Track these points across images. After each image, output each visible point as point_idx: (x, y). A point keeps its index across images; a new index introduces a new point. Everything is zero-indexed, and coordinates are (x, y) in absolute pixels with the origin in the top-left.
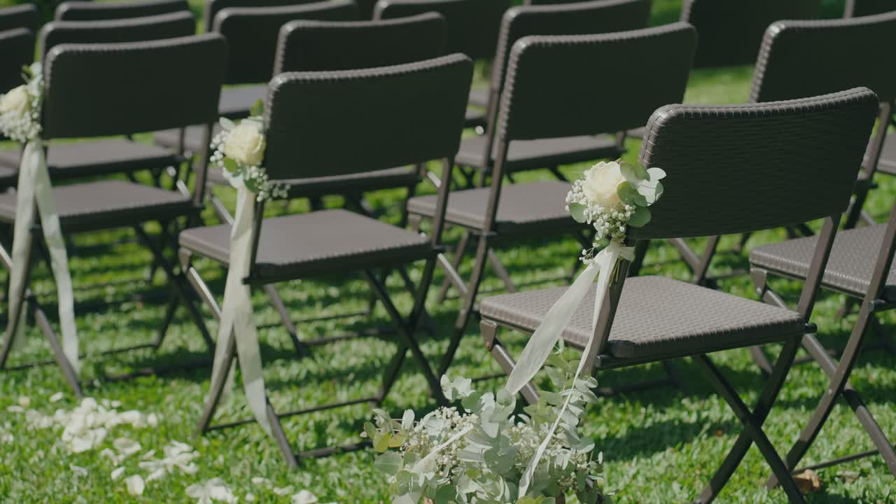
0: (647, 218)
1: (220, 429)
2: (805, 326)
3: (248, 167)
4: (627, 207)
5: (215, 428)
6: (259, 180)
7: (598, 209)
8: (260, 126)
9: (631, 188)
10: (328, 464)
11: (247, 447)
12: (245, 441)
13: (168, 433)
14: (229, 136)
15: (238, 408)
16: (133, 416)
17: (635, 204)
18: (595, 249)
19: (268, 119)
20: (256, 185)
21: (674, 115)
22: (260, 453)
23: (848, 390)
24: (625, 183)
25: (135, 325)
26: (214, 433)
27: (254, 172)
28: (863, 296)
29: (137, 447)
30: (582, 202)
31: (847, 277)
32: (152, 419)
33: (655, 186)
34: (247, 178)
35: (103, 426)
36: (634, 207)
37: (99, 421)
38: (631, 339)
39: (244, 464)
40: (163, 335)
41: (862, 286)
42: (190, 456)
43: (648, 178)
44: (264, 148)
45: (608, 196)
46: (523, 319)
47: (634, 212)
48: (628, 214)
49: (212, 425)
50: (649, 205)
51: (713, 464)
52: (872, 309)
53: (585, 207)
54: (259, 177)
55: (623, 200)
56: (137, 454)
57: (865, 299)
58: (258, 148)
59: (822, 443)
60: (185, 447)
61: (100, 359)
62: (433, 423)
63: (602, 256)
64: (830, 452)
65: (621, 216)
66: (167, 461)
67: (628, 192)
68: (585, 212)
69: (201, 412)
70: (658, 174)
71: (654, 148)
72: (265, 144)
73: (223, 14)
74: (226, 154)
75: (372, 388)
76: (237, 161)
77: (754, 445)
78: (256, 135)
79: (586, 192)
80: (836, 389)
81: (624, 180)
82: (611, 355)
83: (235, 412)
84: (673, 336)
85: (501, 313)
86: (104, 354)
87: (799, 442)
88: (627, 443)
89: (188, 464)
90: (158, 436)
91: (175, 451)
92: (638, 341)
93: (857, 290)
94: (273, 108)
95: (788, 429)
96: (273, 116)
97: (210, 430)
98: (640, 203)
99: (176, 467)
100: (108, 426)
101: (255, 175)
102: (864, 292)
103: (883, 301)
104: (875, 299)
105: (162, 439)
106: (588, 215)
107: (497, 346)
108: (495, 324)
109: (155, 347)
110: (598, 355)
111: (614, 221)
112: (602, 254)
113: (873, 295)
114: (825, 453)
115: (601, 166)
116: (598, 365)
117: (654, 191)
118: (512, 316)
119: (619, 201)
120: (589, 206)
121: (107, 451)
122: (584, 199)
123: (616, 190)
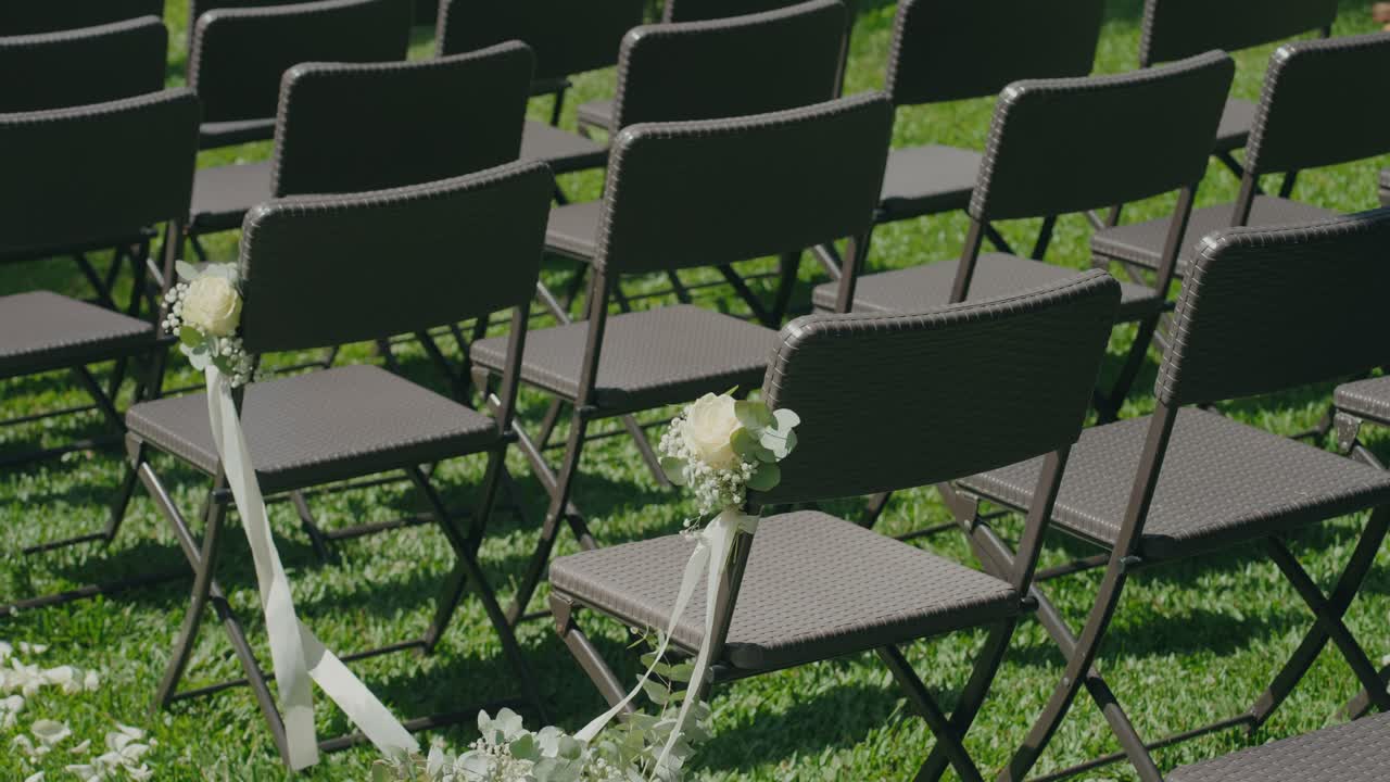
0: (774, 480)
1: (191, 697)
2: (1022, 603)
3: (216, 340)
4: (745, 466)
5: (184, 697)
6: (233, 357)
7: (703, 468)
8: (234, 274)
9: (750, 438)
10: (345, 762)
11: (229, 728)
12: (227, 719)
13: (113, 705)
14: (188, 291)
15: (221, 653)
16: (62, 674)
17: (757, 458)
18: (703, 517)
19: (245, 266)
20: (229, 364)
21: (810, 333)
22: (247, 743)
23: (1092, 678)
24: (740, 430)
25: (79, 496)
26: (182, 703)
27: (225, 347)
28: (1111, 546)
29: (66, 732)
30: (681, 455)
31: (1090, 517)
32: (92, 679)
33: (786, 435)
34: (216, 355)
35: (17, 691)
36: (756, 464)
37: (14, 682)
38: (758, 641)
39: (221, 762)
40: (119, 516)
41: (1109, 534)
42: (141, 749)
43: (775, 426)
44: (239, 310)
45: (717, 449)
46: (609, 599)
47: (755, 472)
48: (747, 476)
49: (181, 689)
50: (778, 460)
51: (908, 762)
52: (1122, 571)
53: (685, 462)
54: (233, 353)
55: (739, 455)
56: (66, 743)
57: (1114, 551)
58: (231, 311)
59: (1069, 728)
60: (136, 733)
61: (22, 561)
62: (472, 765)
63: (714, 529)
64: (1079, 745)
65: (736, 478)
66: (107, 757)
67: (746, 444)
68: (685, 471)
69: (165, 661)
70: (788, 419)
71: (783, 378)
72: (240, 304)
73: (208, 17)
74: (183, 318)
75: (421, 621)
76: (200, 329)
77: (950, 766)
78: (228, 291)
79: (686, 439)
80: (1075, 677)
81: (739, 425)
82: (731, 665)
83: (217, 659)
84: (821, 632)
85: (578, 585)
86: (28, 552)
87: (1024, 748)
88: (787, 722)
89: (137, 766)
90: (99, 708)
91: (121, 740)
92: (769, 644)
93: (1103, 538)
94: (252, 252)
95: (1023, 702)
96: (251, 263)
97: (176, 700)
98: (764, 459)
99: (121, 768)
100: (25, 691)
101: (226, 351)
102: (1112, 541)
103: (1138, 559)
104: (1127, 556)
105: (105, 715)
106: (690, 474)
107: (574, 631)
108: (569, 599)
109: (107, 538)
110: (711, 665)
111: (727, 484)
112: (714, 525)
113: (1125, 548)
114: (1071, 746)
115: (708, 401)
116: (711, 680)
117: (784, 442)
118: (593, 592)
119: (733, 455)
120: (690, 461)
121: (20, 739)
122: (684, 450)
123: (728, 442)
